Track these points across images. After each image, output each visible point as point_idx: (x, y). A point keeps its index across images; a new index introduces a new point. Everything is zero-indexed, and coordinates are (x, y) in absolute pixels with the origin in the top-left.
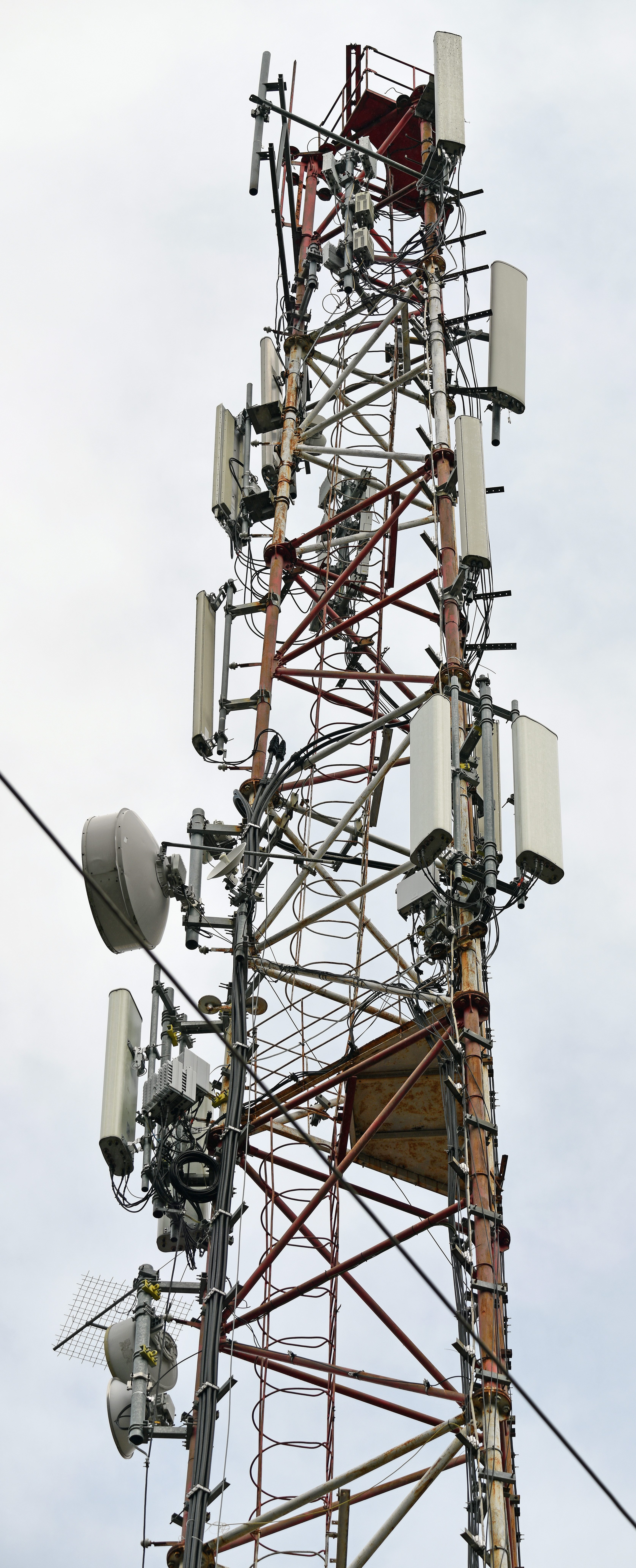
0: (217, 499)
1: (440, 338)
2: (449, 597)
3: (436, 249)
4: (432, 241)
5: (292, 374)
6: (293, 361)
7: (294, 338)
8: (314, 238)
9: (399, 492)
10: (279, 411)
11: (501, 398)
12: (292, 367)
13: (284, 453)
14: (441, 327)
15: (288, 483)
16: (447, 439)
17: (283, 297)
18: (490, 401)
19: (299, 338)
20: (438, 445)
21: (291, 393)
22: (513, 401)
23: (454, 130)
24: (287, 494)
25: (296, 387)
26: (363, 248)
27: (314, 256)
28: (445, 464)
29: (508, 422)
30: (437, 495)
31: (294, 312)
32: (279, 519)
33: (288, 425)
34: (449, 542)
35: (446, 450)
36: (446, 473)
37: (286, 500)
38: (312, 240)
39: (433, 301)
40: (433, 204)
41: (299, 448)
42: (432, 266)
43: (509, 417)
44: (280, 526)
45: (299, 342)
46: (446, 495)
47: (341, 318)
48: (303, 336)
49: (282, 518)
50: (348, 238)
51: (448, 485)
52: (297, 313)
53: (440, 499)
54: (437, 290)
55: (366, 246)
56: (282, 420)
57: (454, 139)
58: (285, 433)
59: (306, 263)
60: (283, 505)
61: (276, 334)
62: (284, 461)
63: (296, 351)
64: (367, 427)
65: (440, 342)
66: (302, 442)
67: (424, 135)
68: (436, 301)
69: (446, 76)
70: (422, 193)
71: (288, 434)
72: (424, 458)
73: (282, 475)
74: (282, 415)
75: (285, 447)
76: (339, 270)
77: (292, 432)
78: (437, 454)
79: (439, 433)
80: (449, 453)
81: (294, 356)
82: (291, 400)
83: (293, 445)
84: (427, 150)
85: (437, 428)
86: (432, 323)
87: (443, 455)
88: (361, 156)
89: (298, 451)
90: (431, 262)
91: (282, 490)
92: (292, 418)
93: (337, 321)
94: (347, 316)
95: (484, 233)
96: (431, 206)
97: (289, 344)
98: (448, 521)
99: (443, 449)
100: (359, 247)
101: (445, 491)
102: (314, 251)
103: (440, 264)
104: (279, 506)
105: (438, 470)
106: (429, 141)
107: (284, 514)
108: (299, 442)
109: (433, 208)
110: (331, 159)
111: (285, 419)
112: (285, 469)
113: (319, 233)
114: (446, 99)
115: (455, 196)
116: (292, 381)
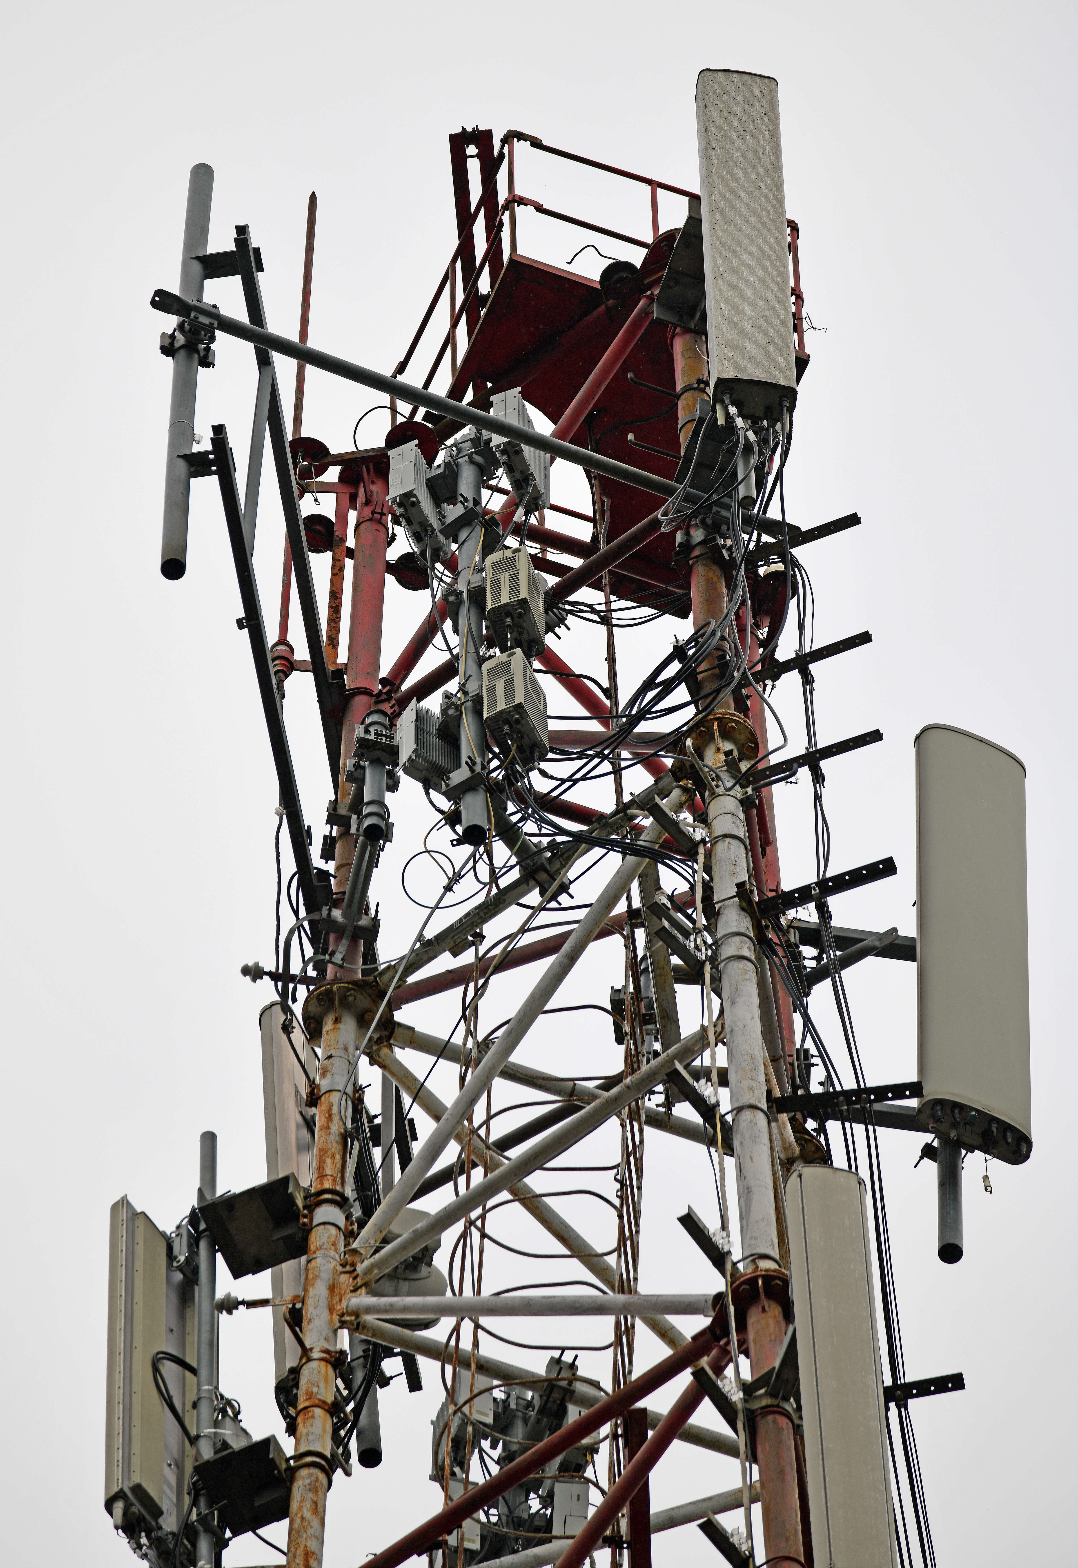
0: (118, 1473)
1: (746, 953)
3: (726, 696)
4: (714, 676)
5: (327, 1095)
6: (330, 1057)
7: (335, 988)
8: (384, 697)
9: (644, 1410)
10: (295, 1204)
11: (958, 1120)
12: (329, 1076)
13: (310, 1327)
14: (749, 919)
15: (327, 1411)
16: (772, 1241)
17: (297, 876)
18: (926, 1130)
19: (349, 989)
20: (748, 1264)
21: (326, 1151)
22: (994, 1128)
23: (761, 349)
24: (323, 1446)
25: (342, 1131)
26: (512, 711)
27: (378, 747)
28: (770, 1314)
29: (986, 1189)
30: (748, 1406)
31: (329, 915)
32: (303, 1518)
33: (324, 1244)
34: (787, 1540)
35: (769, 1273)
36: (771, 1340)
37: (323, 1462)
38: (377, 703)
39: (721, 847)
40: (715, 568)
41: (354, 1309)
42: (721, 745)
43: (987, 1176)
44: (306, 1539)
45: (351, 999)
46: (778, 1406)
47: (464, 921)
48: (362, 983)
49: (314, 1516)
50: (474, 691)
51: (778, 1375)
52: (337, 917)
53: (758, 1418)
54: (733, 814)
55: (521, 703)
56: (304, 1230)
57: (764, 375)
58: (313, 1269)
59: (353, 769)
60: (313, 1478)
61: (280, 984)
62: (311, 1349)
63: (339, 1025)
64: (562, 1233)
65: (746, 962)
66: (363, 1290)
67: (684, 373)
68: (732, 847)
69: (732, 195)
70: (682, 538)
71: (323, 1268)
72: (710, 1302)
73: (307, 1390)
74: (305, 1216)
75: (315, 1308)
76: (449, 778)
77: (334, 1263)
78: (747, 1287)
79: (749, 1228)
80: (780, 1283)
81: (332, 1042)
82: (328, 1171)
83: (338, 1300)
84: (690, 412)
85: (744, 1214)
86: (722, 911)
87: (761, 1291)
88: (499, 446)
89: (353, 1318)
90: (717, 735)
91: (307, 1434)
92: (332, 1221)
93: (455, 930)
94: (482, 914)
95: (864, 638)
96: (711, 575)
97: (318, 1009)
98: (783, 1480)
99: (763, 1273)
100: (499, 709)
101: (771, 1394)
102: (375, 734)
103: (742, 737)
104: (304, 1479)
105: (751, 1335)
106: (696, 386)
107: (316, 1503)
108: (355, 1290)
109: (715, 579)
110: (413, 463)
111: (312, 1229)
112: (316, 1372)
113: (397, 683)
114: (734, 260)
115: (779, 542)
116: (330, 1115)
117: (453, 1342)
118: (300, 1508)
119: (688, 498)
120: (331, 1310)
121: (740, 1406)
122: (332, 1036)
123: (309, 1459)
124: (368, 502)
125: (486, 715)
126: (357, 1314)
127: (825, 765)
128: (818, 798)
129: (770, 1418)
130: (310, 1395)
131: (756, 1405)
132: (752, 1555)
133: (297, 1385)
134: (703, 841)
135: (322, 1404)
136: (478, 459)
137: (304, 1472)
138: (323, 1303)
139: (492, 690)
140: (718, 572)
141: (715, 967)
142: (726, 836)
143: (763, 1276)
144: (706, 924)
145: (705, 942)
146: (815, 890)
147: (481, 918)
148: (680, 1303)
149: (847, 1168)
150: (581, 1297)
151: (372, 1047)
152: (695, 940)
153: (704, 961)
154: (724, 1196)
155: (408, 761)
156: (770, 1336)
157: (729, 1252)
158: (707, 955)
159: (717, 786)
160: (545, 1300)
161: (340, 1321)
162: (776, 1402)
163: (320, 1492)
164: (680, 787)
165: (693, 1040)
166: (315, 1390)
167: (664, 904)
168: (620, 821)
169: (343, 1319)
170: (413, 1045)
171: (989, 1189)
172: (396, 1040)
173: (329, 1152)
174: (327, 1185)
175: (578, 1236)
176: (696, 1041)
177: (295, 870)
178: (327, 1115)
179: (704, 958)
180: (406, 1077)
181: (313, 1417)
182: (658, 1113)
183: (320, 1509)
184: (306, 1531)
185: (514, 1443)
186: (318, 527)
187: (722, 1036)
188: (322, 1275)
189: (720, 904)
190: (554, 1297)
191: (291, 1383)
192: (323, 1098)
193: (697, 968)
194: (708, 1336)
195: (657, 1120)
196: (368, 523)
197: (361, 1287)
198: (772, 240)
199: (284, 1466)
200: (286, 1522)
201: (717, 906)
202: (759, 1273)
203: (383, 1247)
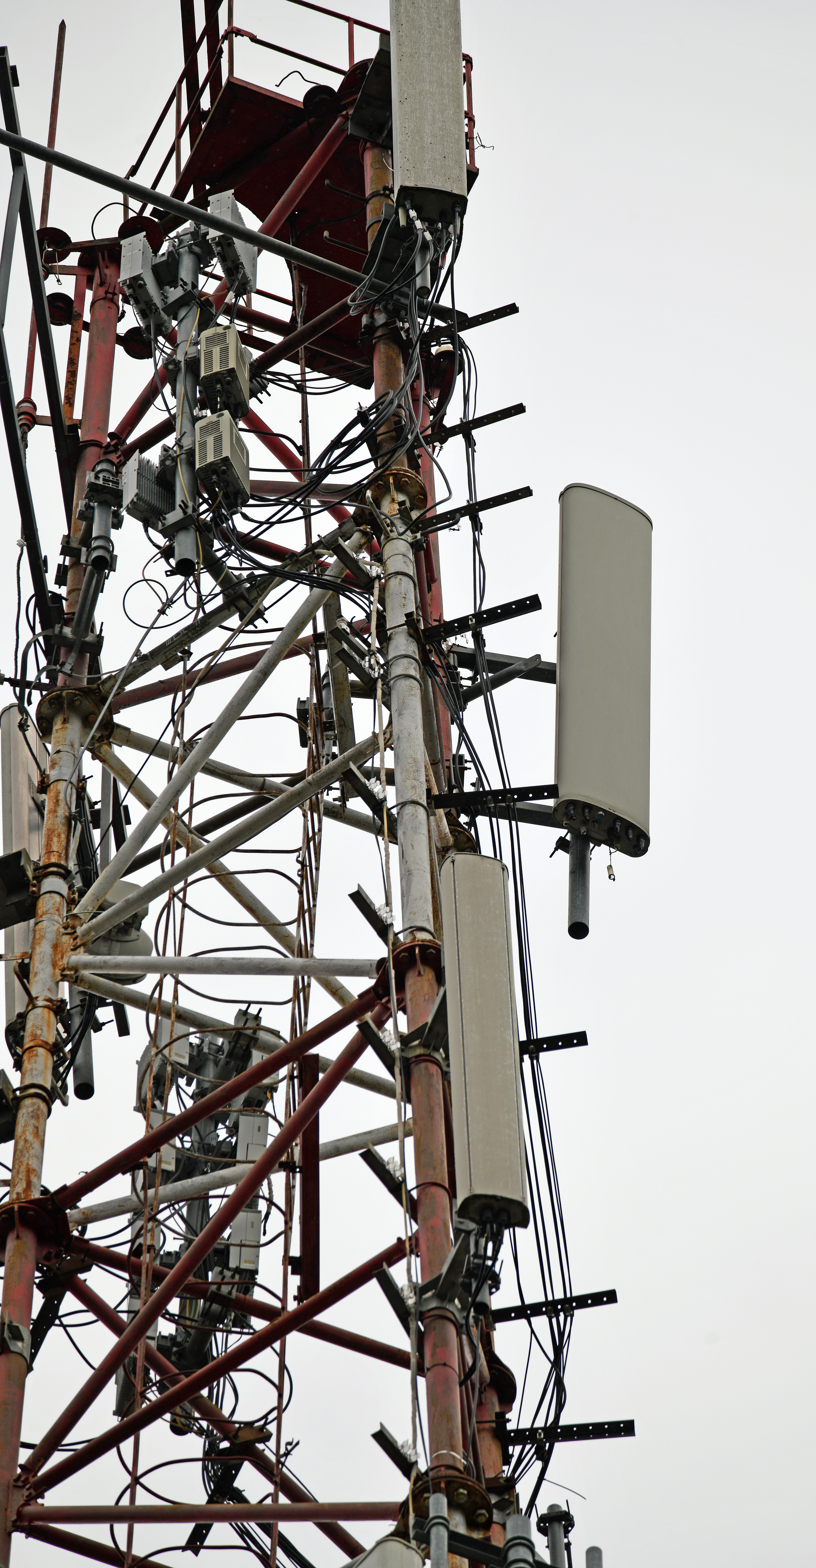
1: (413, 672)
2: (433, 1304)
3: (401, 456)
4: (392, 438)
5: (55, 783)
6: (58, 752)
7: (64, 694)
8: (112, 448)
9: (317, 1055)
10: (26, 875)
11: (588, 818)
12: (57, 767)
13: (36, 979)
14: (415, 644)
15: (49, 1050)
16: (428, 916)
17: (34, 598)
18: (560, 826)
19: (76, 695)
20: (407, 935)
21: (53, 832)
22: (618, 825)
23: (438, 163)
24: (45, 1080)
25: (67, 814)
26: (220, 463)
27: (106, 491)
28: (425, 977)
29: (610, 877)
30: (404, 1055)
31: (61, 631)
32: (26, 1141)
33: (49, 910)
34: (434, 1168)
35: (425, 943)
36: (425, 1000)
37: (44, 1094)
38: (105, 453)
39: (394, 583)
40: (394, 346)
41: (74, 965)
42: (396, 497)
43: (611, 866)
44: (28, 1158)
45: (77, 703)
46: (429, 1055)
47: (175, 639)
48: (87, 690)
49: (35, 1139)
50: (188, 446)
51: (430, 1029)
52: (67, 634)
53: (413, 1065)
54: (404, 555)
55: (227, 457)
56: (33, 897)
57: (440, 185)
58: (40, 930)
59: (84, 509)
60: (35, 1107)
61: (18, 689)
62: (37, 998)
63: (67, 725)
64: (251, 905)
65: (412, 680)
66: (82, 949)
67: (372, 182)
68: (403, 582)
69: (417, 32)
70: (367, 321)
71: (48, 930)
72: (374, 966)
73: (32, 1032)
74: (34, 886)
75: (41, 963)
76: (165, 519)
77: (58, 925)
78: (406, 954)
79: (409, 904)
80: (434, 952)
81: (61, 739)
82: (55, 848)
83: (60, 957)
84: (377, 214)
85: (405, 893)
86: (393, 636)
87: (418, 958)
88: (214, 239)
89: (72, 972)
90: (392, 487)
91: (31, 1069)
92: (57, 890)
93: (167, 647)
94: (190, 634)
95: (519, 409)
96: (391, 353)
97: (50, 711)
98: (432, 1118)
99: (420, 943)
100: (209, 461)
101: (424, 1045)
102: (104, 480)
103: (414, 490)
104: (27, 1107)
105: (408, 995)
106: (382, 192)
107: (37, 1128)
108: (75, 949)
109: (394, 356)
110: (141, 252)
111: (40, 896)
112: (40, 1017)
113: (123, 437)
114: (417, 87)
115: (449, 326)
116: (57, 801)
117: (156, 995)
118: (24, 1132)
119: (372, 287)
120: (54, 965)
121: (397, 1054)
122: (60, 734)
123: (32, 1091)
124: (102, 284)
125: (197, 466)
126: (76, 969)
127: (483, 515)
128: (476, 543)
129: (423, 1065)
130: (35, 1037)
131: (411, 1054)
132: (404, 1180)
133: (23, 1028)
134: (378, 577)
135: (44, 1045)
136: (196, 249)
137: (28, 1102)
138: (48, 960)
139: (203, 445)
140: (397, 350)
141: (386, 683)
142: (398, 573)
143: (419, 945)
144: (379, 647)
145: (378, 663)
146: (472, 621)
147: (189, 637)
148: (349, 966)
149: (493, 857)
150: (265, 959)
151: (94, 744)
152: (370, 661)
153: (377, 679)
154: (388, 877)
155: (131, 503)
156: (424, 996)
157: (392, 924)
158: (379, 673)
159: (392, 531)
160: (235, 961)
161: (62, 975)
162: (428, 1052)
163: (41, 1119)
164: (360, 531)
165: (366, 745)
166: (39, 1032)
167: (344, 629)
168: (308, 559)
169: (64, 973)
170: (129, 743)
171: (612, 877)
172: (115, 739)
173: (56, 832)
174: (53, 860)
175: (264, 908)
176: (368, 746)
177: (33, 593)
178: (55, 801)
179: (376, 675)
180: (123, 771)
181: (36, 1055)
182: (334, 806)
183: (41, 1133)
184: (28, 1152)
185: (207, 1081)
186: (60, 304)
187: (390, 742)
188: (47, 935)
189: (391, 631)
190: (243, 959)
191: (19, 1026)
192: (52, 786)
193: (371, 684)
194: (372, 995)
195: (334, 812)
196: (102, 302)
197: (80, 946)
198: (450, 71)
199: (11, 1096)
200: (12, 1143)
201: (389, 633)
202: (416, 943)
203: (100, 914)
